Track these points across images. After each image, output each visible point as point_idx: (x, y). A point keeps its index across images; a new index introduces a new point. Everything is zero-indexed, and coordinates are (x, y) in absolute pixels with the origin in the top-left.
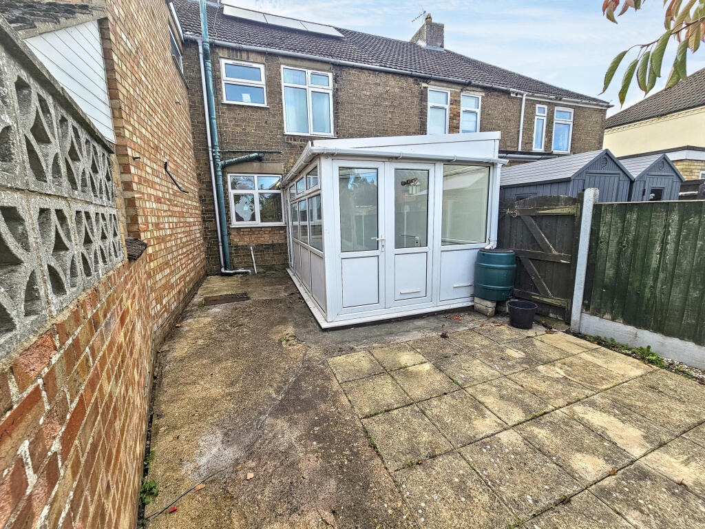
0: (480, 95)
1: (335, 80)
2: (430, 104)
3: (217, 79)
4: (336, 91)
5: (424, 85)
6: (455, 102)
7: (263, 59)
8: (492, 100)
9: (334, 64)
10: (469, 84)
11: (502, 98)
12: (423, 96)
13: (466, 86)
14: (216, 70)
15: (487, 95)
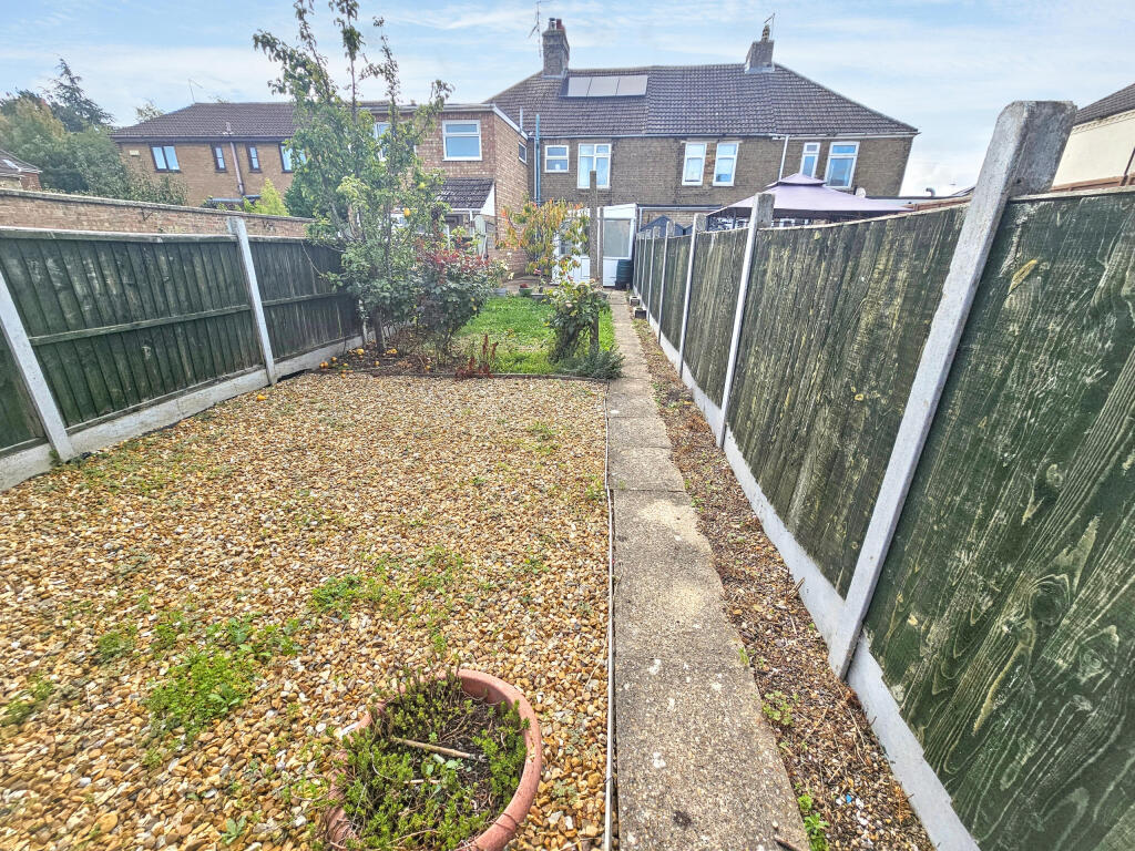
0: (737, 143)
1: (613, 148)
2: (686, 157)
3: (542, 158)
4: (613, 155)
5: (683, 142)
6: (711, 152)
7: (568, 142)
8: (750, 146)
9: (613, 138)
10: (724, 135)
11: (762, 143)
12: (681, 151)
13: (723, 137)
14: (542, 153)
15: (745, 143)
